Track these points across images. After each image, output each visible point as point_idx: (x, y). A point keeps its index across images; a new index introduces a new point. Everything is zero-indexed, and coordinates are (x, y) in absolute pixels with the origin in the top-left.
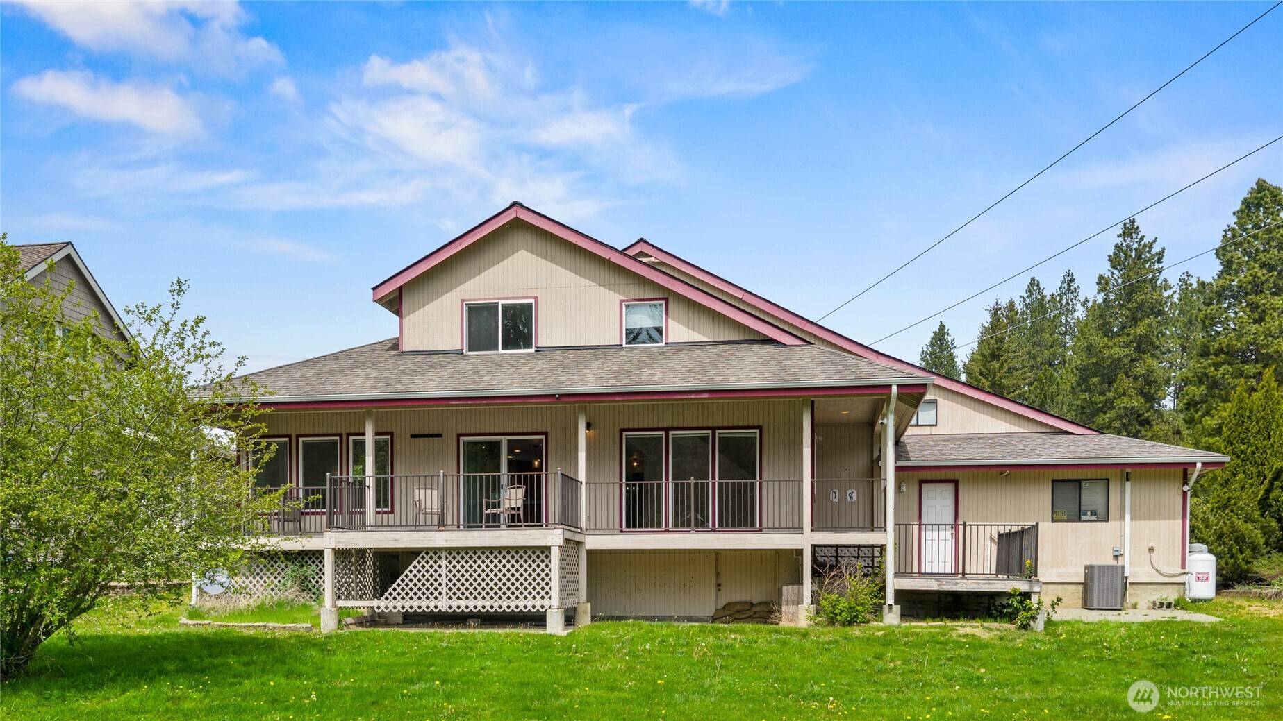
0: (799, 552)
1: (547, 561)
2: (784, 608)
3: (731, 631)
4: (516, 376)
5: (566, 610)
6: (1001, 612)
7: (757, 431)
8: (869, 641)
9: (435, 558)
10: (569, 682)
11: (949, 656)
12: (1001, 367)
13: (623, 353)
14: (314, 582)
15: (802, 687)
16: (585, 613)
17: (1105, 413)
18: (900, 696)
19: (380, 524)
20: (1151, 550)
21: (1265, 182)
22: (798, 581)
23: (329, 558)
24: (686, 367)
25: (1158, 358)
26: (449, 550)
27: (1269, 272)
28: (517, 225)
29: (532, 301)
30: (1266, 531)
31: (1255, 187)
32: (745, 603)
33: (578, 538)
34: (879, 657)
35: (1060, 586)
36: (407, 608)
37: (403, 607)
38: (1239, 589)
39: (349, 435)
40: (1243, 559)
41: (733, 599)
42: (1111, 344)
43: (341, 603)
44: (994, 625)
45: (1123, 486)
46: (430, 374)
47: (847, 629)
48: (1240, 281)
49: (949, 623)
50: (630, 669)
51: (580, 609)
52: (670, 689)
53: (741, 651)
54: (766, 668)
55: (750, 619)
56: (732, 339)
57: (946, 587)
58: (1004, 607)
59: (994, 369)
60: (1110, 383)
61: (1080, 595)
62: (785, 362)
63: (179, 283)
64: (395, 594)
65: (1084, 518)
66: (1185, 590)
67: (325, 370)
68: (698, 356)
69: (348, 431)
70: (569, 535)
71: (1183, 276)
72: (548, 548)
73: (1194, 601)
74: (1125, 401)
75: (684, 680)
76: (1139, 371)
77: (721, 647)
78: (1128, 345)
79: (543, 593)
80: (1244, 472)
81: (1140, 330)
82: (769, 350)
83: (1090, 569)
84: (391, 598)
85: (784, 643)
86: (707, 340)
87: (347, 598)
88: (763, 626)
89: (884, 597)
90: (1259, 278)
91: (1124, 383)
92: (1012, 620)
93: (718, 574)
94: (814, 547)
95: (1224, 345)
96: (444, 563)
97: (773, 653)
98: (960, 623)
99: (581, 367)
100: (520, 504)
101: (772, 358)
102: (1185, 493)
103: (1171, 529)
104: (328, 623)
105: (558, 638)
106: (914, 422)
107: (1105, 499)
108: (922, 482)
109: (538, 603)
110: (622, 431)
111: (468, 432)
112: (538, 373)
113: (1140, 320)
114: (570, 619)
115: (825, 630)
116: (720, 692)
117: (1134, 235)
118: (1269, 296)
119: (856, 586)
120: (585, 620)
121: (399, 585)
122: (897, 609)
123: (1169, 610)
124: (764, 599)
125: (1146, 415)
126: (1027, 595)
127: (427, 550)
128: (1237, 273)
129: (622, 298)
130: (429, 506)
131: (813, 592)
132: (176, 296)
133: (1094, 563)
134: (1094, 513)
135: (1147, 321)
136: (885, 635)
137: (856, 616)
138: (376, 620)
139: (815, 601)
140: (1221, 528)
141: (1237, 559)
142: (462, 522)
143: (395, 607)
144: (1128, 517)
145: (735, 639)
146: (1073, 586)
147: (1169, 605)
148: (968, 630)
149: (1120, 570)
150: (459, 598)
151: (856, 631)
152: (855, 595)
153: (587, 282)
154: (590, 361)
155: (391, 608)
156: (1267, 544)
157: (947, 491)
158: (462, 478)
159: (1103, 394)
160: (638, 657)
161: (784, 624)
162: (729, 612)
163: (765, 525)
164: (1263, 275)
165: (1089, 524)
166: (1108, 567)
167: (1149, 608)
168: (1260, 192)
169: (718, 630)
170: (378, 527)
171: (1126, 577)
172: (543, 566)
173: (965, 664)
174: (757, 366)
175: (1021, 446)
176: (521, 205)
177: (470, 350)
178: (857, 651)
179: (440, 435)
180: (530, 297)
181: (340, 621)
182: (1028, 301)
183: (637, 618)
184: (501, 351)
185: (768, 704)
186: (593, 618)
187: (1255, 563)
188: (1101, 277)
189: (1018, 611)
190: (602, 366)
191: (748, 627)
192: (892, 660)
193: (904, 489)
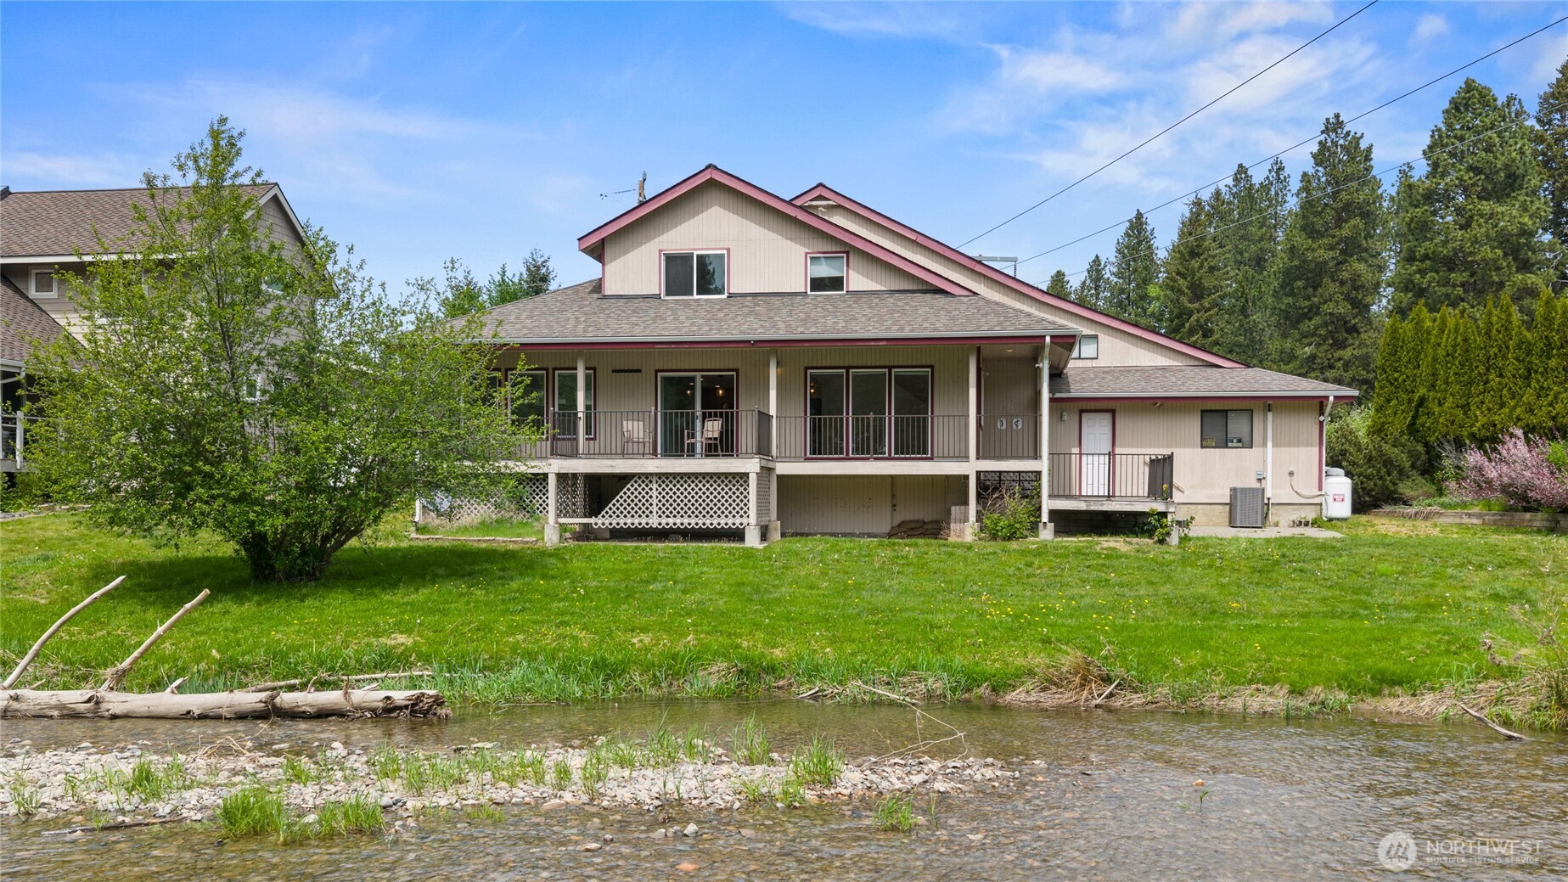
0: (966, 477)
1: (745, 485)
2: (952, 525)
3: (906, 545)
4: (713, 322)
5: (762, 526)
6: (1143, 529)
7: (929, 370)
8: (1023, 553)
9: (647, 482)
10: (777, 582)
11: (1087, 564)
12: (1201, 267)
13: (808, 300)
14: (528, 501)
15: (964, 587)
16: (776, 530)
17: (1310, 319)
18: (1041, 593)
19: (592, 452)
20: (1291, 474)
21: (1474, 81)
22: (965, 502)
23: (552, 480)
24: (866, 316)
25: (1366, 261)
26: (659, 475)
27: (1477, 175)
28: (712, 184)
29: (725, 252)
30: (1411, 454)
31: (1463, 86)
32: (918, 521)
33: (770, 465)
34: (1029, 565)
35: (1209, 506)
36: (614, 525)
37: (611, 524)
38: (1388, 508)
39: (555, 369)
40: (1391, 481)
41: (908, 517)
42: (1315, 246)
43: (562, 520)
44: (1135, 540)
45: (1265, 417)
46: (634, 319)
47: (1007, 543)
48: (1446, 184)
49: (1096, 538)
50: (824, 573)
51: (772, 527)
52: (859, 587)
53: (915, 560)
54: (935, 573)
55: (923, 535)
56: (906, 288)
57: (1093, 508)
58: (1145, 524)
59: (1193, 268)
60: (1315, 289)
61: (1227, 514)
62: (954, 313)
63: (452, 262)
64: (610, 513)
65: (1230, 444)
66: (1321, 510)
67: (536, 313)
68: (877, 305)
69: (554, 366)
70: (764, 463)
71: (1403, 168)
72: (747, 475)
73: (1330, 520)
74: (1331, 306)
75: (868, 582)
76: (1345, 275)
77: (898, 557)
78: (1332, 248)
79: (742, 512)
80: (1397, 399)
81: (1346, 231)
82: (940, 300)
83: (1234, 490)
84: (607, 516)
85: (951, 554)
86: (883, 289)
87: (565, 516)
88: (933, 541)
89: (1040, 516)
90: (1465, 181)
91: (1331, 288)
92: (1151, 537)
93: (893, 496)
94: (978, 473)
95: (1430, 251)
96: (655, 486)
97: (940, 562)
98: (1106, 539)
99: (772, 314)
100: (717, 435)
101: (942, 308)
102: (1321, 423)
103: (1308, 456)
104: (551, 537)
105: (758, 550)
106: (1075, 354)
107: (1249, 429)
108: (1081, 412)
109: (738, 521)
110: (806, 369)
111: (665, 368)
112: (733, 319)
113: (1346, 221)
114: (764, 536)
115: (987, 544)
116: (897, 590)
117: (1339, 131)
118: (1476, 200)
119: (1014, 505)
120: (776, 536)
121: (614, 505)
122: (1051, 526)
123: (1307, 528)
124: (935, 518)
125: (1353, 322)
126: (1164, 515)
127: (640, 475)
128: (1443, 176)
129: (807, 251)
130: (636, 436)
131: (977, 512)
132: (450, 272)
133: (1239, 485)
134: (1239, 441)
135: (1353, 222)
136: (1038, 548)
137: (1015, 532)
138: (587, 534)
139: (979, 519)
140: (1371, 452)
141: (1385, 480)
142: (659, 451)
143: (603, 524)
144: (1270, 444)
145: (909, 551)
146: (1220, 506)
147: (1307, 524)
148: (1112, 544)
149: (1260, 492)
150: (667, 516)
151: (1014, 545)
152: (1014, 514)
153: (775, 236)
154: (779, 308)
155: (600, 524)
156: (1413, 467)
157: (1105, 420)
158: (659, 414)
159: (1308, 298)
160: (829, 565)
161: (953, 539)
162: (904, 530)
163: (935, 455)
164: (1470, 178)
165: (1235, 450)
166: (1250, 489)
167: (1289, 526)
168: (1468, 92)
169: (894, 544)
170: (590, 455)
171: (1269, 499)
172: (742, 489)
173: (1099, 570)
174: (929, 316)
175: (1173, 379)
176: (716, 168)
177: (668, 294)
178: (1012, 561)
179: (640, 371)
180: (723, 249)
181: (561, 536)
182: (1235, 190)
183: (823, 534)
184: (696, 296)
185: (936, 598)
186: (783, 535)
187: (1400, 485)
188: (1305, 174)
189: (1156, 528)
190: (790, 314)
191: (921, 541)
192: (1040, 567)
193: (1065, 418)
